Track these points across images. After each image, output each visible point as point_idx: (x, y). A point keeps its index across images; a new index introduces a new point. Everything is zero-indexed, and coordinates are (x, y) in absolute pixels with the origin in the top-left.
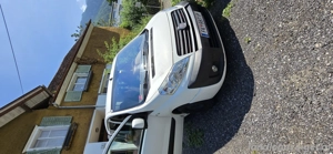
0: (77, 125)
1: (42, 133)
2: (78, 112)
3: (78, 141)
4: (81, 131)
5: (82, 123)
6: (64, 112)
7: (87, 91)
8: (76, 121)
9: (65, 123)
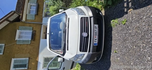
0: (35, 31)
1: (21, 33)
2: (35, 25)
3: (37, 38)
4: (37, 34)
5: (37, 31)
6: (28, 25)
7: (37, 15)
8: (34, 29)
9: (30, 30)
